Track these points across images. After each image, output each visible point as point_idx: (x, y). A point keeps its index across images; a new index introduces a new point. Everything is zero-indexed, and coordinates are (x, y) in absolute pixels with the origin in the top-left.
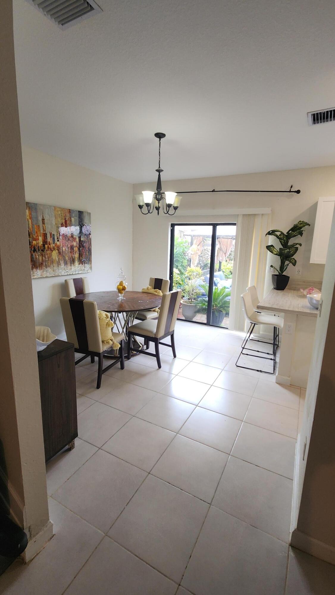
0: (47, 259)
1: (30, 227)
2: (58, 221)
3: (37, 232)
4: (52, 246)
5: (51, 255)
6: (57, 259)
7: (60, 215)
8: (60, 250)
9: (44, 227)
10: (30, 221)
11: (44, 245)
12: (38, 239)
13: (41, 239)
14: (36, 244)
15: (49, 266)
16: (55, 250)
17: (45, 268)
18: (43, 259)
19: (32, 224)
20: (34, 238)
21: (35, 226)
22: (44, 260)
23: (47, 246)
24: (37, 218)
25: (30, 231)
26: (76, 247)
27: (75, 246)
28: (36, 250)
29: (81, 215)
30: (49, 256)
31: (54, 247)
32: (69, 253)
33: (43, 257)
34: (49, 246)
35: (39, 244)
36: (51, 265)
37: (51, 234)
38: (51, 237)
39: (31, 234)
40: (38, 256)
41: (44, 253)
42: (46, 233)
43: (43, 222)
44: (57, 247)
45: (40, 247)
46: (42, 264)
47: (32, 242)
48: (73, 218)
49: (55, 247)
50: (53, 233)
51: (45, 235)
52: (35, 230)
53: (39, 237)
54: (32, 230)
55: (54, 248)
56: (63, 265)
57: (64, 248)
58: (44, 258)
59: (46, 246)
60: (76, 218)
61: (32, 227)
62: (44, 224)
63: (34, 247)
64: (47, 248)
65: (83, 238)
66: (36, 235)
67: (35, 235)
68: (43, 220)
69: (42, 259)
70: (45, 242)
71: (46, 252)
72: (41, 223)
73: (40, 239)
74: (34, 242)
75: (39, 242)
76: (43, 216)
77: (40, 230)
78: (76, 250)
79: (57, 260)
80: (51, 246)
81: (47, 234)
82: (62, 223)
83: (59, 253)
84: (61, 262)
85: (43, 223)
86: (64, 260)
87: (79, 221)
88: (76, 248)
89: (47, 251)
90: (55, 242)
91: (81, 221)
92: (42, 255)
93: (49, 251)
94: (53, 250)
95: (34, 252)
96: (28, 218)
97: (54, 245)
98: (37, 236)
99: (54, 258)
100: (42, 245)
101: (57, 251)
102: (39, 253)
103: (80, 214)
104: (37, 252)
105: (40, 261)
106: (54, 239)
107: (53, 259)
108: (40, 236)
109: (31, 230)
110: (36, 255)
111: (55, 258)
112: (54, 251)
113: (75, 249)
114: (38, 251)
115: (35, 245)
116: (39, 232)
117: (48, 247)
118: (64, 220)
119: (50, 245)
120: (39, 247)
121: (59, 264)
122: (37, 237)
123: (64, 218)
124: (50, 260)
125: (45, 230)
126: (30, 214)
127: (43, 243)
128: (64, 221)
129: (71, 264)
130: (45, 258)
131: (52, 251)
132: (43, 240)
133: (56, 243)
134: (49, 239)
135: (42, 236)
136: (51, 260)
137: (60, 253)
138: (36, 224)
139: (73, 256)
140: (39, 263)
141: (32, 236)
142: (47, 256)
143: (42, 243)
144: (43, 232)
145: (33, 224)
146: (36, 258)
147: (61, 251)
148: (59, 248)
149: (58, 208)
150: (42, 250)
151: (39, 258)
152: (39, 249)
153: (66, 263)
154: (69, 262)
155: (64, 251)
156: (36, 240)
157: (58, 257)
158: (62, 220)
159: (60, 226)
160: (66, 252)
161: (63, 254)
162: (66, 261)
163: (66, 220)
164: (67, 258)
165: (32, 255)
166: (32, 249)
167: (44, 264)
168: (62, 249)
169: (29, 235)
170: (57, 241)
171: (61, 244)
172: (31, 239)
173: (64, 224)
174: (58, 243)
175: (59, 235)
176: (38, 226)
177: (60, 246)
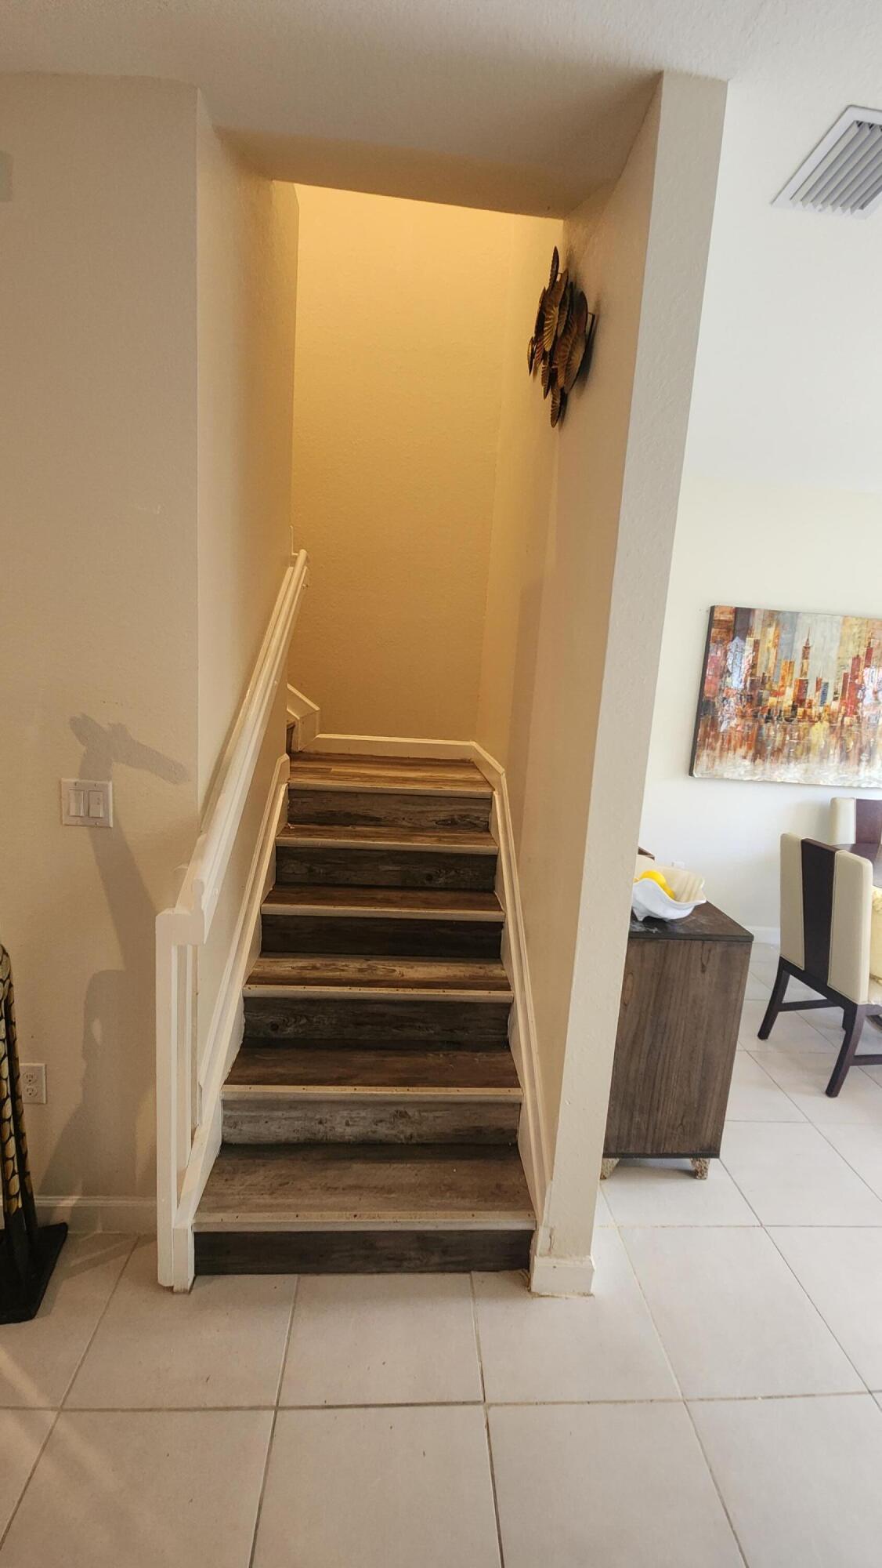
0: (795, 741)
1: (771, 664)
2: (847, 651)
3: (783, 678)
4: (815, 710)
5: (808, 732)
6: (824, 743)
7: (857, 636)
8: (837, 722)
9: (805, 667)
10: (773, 651)
11: (794, 708)
12: (783, 694)
13: (789, 694)
14: (776, 704)
15: (797, 759)
16: (821, 722)
17: (785, 760)
18: (784, 740)
19: (776, 659)
20: (774, 690)
21: (783, 664)
22: (786, 742)
23: (802, 709)
24: (791, 644)
25: (768, 675)
28: (771, 718)
30: (802, 733)
31: (821, 714)
33: (785, 734)
34: (809, 710)
35: (782, 704)
36: (804, 757)
37: (818, 682)
38: (817, 690)
39: (769, 680)
40: (773, 733)
41: (789, 727)
42: (807, 680)
43: (804, 653)
44: (829, 715)
45: (785, 711)
46: (780, 750)
47: (767, 700)
49: (823, 715)
50: (825, 680)
51: (802, 685)
52: (782, 671)
53: (788, 688)
54: (772, 672)
55: (820, 717)
56: (837, 759)
57: (847, 720)
58: (788, 738)
59: (800, 710)
61: (775, 666)
62: (807, 658)
63: (769, 710)
64: (802, 714)
66: (780, 684)
67: (777, 683)
68: (807, 648)
69: (782, 739)
70: (799, 701)
71: (797, 723)
72: (799, 655)
73: (786, 694)
74: (772, 700)
75: (785, 700)
76: (808, 639)
77: (793, 673)
79: (822, 747)
80: (813, 712)
81: (807, 683)
82: (858, 656)
83: (832, 729)
84: (832, 752)
85: (805, 656)
86: (841, 747)
89: (799, 721)
90: (826, 702)
92: (785, 730)
93: (804, 723)
94: (817, 722)
95: (766, 722)
96: (770, 645)
97: (821, 709)
98: (783, 686)
99: (814, 738)
100: (791, 708)
101: (826, 724)
102: (778, 726)
104: (773, 722)
105: (777, 744)
106: (824, 694)
107: (810, 743)
108: (790, 686)
109: (770, 672)
110: (769, 730)
111: (818, 741)
112: (818, 725)
114: (777, 719)
115: (772, 706)
116: (790, 678)
117: (805, 712)
118: (865, 649)
119: (810, 707)
120: (781, 711)
121: (824, 755)
122: (783, 689)
123: (867, 642)
124: (804, 743)
125: (806, 674)
126: (778, 637)
127: (794, 702)
128: (863, 651)
129: (861, 760)
130: (791, 738)
131: (813, 722)
132: (795, 696)
133: (828, 703)
134: (812, 694)
135: (796, 686)
136: (806, 745)
137: (834, 729)
138: (786, 658)
139: (872, 740)
140: (774, 748)
141: (771, 686)
142: (797, 734)
143: (791, 703)
144: (801, 676)
145: (779, 658)
146: (768, 736)
147: (839, 724)
148: (834, 717)
149: (854, 619)
150: (787, 720)
151: (775, 737)
152: (780, 716)
153: (845, 756)
154: (853, 754)
155: (848, 726)
156: (776, 694)
157: (828, 740)
158: (857, 649)
159: (850, 662)
160: (853, 728)
161: (841, 734)
162: (848, 753)
163: (872, 649)
164: (852, 744)
165: (760, 728)
166: (762, 715)
167: (786, 751)
168: (842, 721)
169: (763, 683)
170: (832, 698)
171: (843, 708)
172: (765, 693)
173: (863, 658)
174: (835, 706)
175: (841, 684)
176: (790, 662)
177: (839, 712)
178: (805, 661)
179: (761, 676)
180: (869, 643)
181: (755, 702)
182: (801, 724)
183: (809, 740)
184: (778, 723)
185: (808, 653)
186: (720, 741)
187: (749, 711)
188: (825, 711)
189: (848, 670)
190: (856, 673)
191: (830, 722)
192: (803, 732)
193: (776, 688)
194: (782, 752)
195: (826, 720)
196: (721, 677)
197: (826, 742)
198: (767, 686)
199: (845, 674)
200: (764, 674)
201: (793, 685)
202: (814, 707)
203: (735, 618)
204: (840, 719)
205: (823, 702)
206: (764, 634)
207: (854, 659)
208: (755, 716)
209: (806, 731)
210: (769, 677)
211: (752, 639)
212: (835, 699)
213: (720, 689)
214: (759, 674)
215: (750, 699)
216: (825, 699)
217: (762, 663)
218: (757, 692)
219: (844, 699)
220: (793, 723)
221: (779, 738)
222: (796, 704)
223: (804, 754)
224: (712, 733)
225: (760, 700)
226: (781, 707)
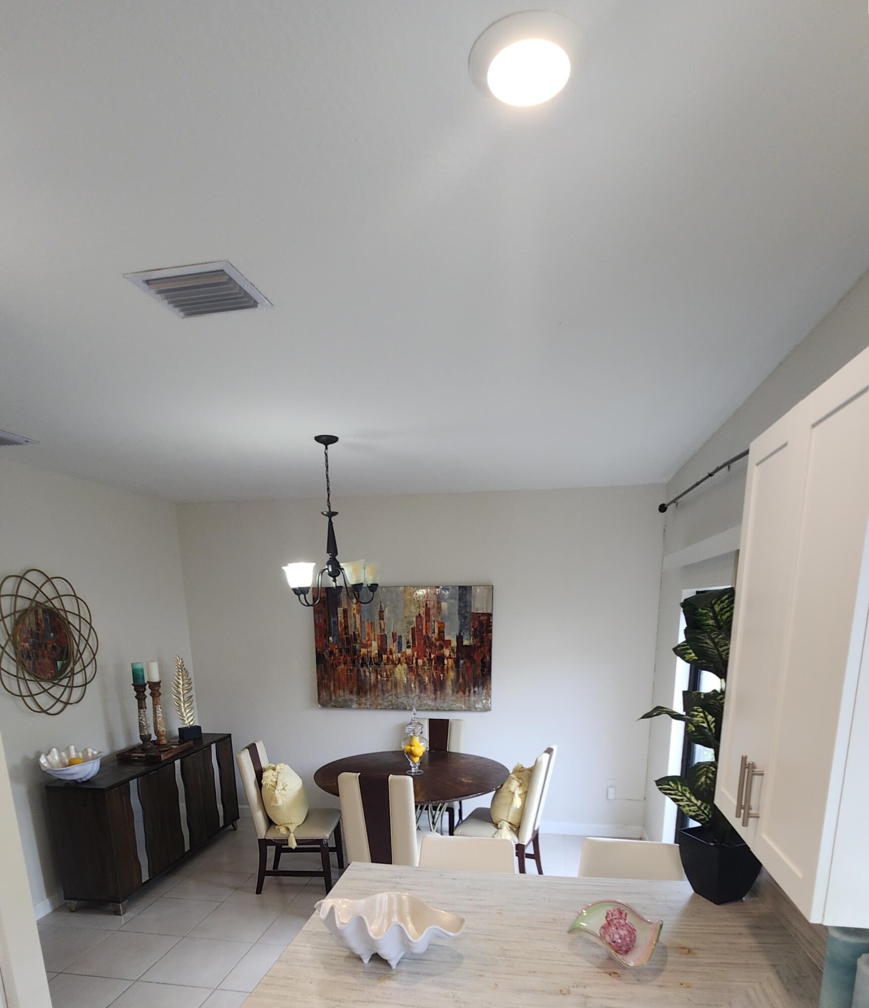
0: (385, 679)
1: (358, 626)
2: (411, 612)
3: (368, 634)
4: (396, 656)
6: (406, 679)
7: (416, 600)
8: (413, 664)
9: (382, 624)
10: (358, 616)
11: (380, 655)
12: (371, 645)
13: (375, 644)
14: (366, 653)
15: (388, 692)
16: (401, 664)
17: (380, 693)
18: (377, 678)
19: (360, 621)
20: (363, 643)
21: (366, 624)
22: (379, 680)
23: (386, 656)
24: (370, 610)
25: (357, 633)
26: (451, 658)
27: (448, 655)
28: (365, 663)
29: (466, 594)
30: (388, 673)
31: (399, 658)
32: (433, 669)
33: (377, 675)
34: (391, 657)
35: (371, 653)
36: (393, 690)
37: (394, 635)
38: (394, 642)
39: (359, 636)
40: (369, 675)
41: (379, 669)
42: (385, 635)
43: (380, 616)
44: (406, 659)
45: (374, 658)
46: (375, 686)
47: (360, 651)
48: (446, 601)
49: (402, 659)
50: (397, 634)
51: (383, 639)
52: (367, 630)
53: (373, 642)
54: (360, 631)
55: (399, 661)
56: (418, 691)
57: (420, 662)
58: (379, 677)
59: (385, 657)
60: (452, 601)
61: (360, 627)
62: (383, 619)
63: (363, 658)
64: (386, 659)
65: (467, 639)
66: (367, 639)
67: (365, 638)
68: (381, 612)
69: (375, 678)
70: (382, 649)
71: (383, 666)
72: (377, 617)
73: (373, 646)
74: (364, 651)
75: (372, 650)
76: (381, 606)
77: (374, 631)
78: (450, 664)
79: (405, 682)
80: (394, 657)
81: (386, 637)
82: (419, 614)
83: (410, 669)
84: (413, 686)
85: (381, 618)
86: (419, 682)
87: (460, 606)
88: (449, 660)
89: (385, 664)
90: (401, 650)
91: (466, 606)
92: (376, 671)
93: (389, 666)
94: (398, 664)
95: (362, 666)
96: (354, 612)
97: (399, 655)
98: (369, 640)
99: (398, 676)
100: (377, 655)
101: (405, 666)
102: (371, 669)
103: (464, 592)
104: (367, 667)
105: (372, 681)
106: (399, 644)
108: (375, 640)
109: (358, 631)
110: (365, 672)
111: (401, 678)
112: (399, 666)
113: (446, 662)
114: (370, 664)
115: (364, 655)
116: (373, 634)
117: (388, 658)
118: (424, 609)
119: (391, 654)
120: (371, 658)
121: (407, 689)
122: (369, 642)
123: (425, 605)
124: (391, 680)
125: (384, 630)
126: (358, 606)
127: (379, 651)
128: (422, 611)
129: (435, 691)
130: (381, 676)
131: (396, 665)
132: (378, 646)
133: (403, 650)
134: (391, 645)
135: (378, 640)
136: (393, 682)
137: (412, 669)
138: (368, 620)
139: (442, 675)
140: (370, 684)
141: (361, 641)
142: (385, 674)
143: (377, 652)
144: (381, 633)
145: (363, 620)
146: (365, 676)
147: (414, 665)
148: (409, 660)
149: (412, 588)
150: (376, 664)
151: (370, 677)
152: (371, 661)
153: (423, 689)
154: (430, 687)
155: (422, 666)
156: (366, 646)
157: (409, 677)
158: (418, 609)
159: (414, 619)
160: (426, 668)
161: (417, 672)
162: (425, 685)
163: (429, 608)
164: (427, 679)
165: (359, 671)
166: (358, 662)
167: (380, 686)
168: (417, 662)
169: (355, 639)
170: (406, 646)
171: (415, 653)
172: (358, 646)
173: (423, 616)
174: (409, 652)
175: (410, 636)
176: (371, 623)
177: (413, 656)
178: (382, 621)
179: (353, 634)
180: (426, 605)
181: (351, 653)
182: (387, 667)
183: (395, 678)
184: (370, 667)
185: (383, 616)
186: (332, 682)
187: (349, 659)
188: (403, 656)
189: (414, 625)
190: (421, 627)
191: (408, 664)
192: (390, 672)
193: (364, 642)
194: (377, 687)
195: (405, 663)
196: (325, 637)
197: (407, 678)
198: (358, 641)
199: (412, 628)
200: (354, 632)
201: (376, 639)
202: (394, 654)
203: (327, 595)
204: (414, 661)
205: (400, 650)
206: (349, 604)
207: (417, 617)
208: (354, 662)
209: (391, 671)
210: (359, 634)
211: (342, 609)
212: (408, 647)
213: (326, 645)
214: (351, 633)
215: (348, 651)
216: (401, 647)
217: (351, 625)
218: (352, 646)
219: (415, 646)
220: (381, 666)
221: (373, 677)
222: (380, 652)
223: (393, 688)
224: (326, 676)
225: (355, 652)
226: (371, 655)
